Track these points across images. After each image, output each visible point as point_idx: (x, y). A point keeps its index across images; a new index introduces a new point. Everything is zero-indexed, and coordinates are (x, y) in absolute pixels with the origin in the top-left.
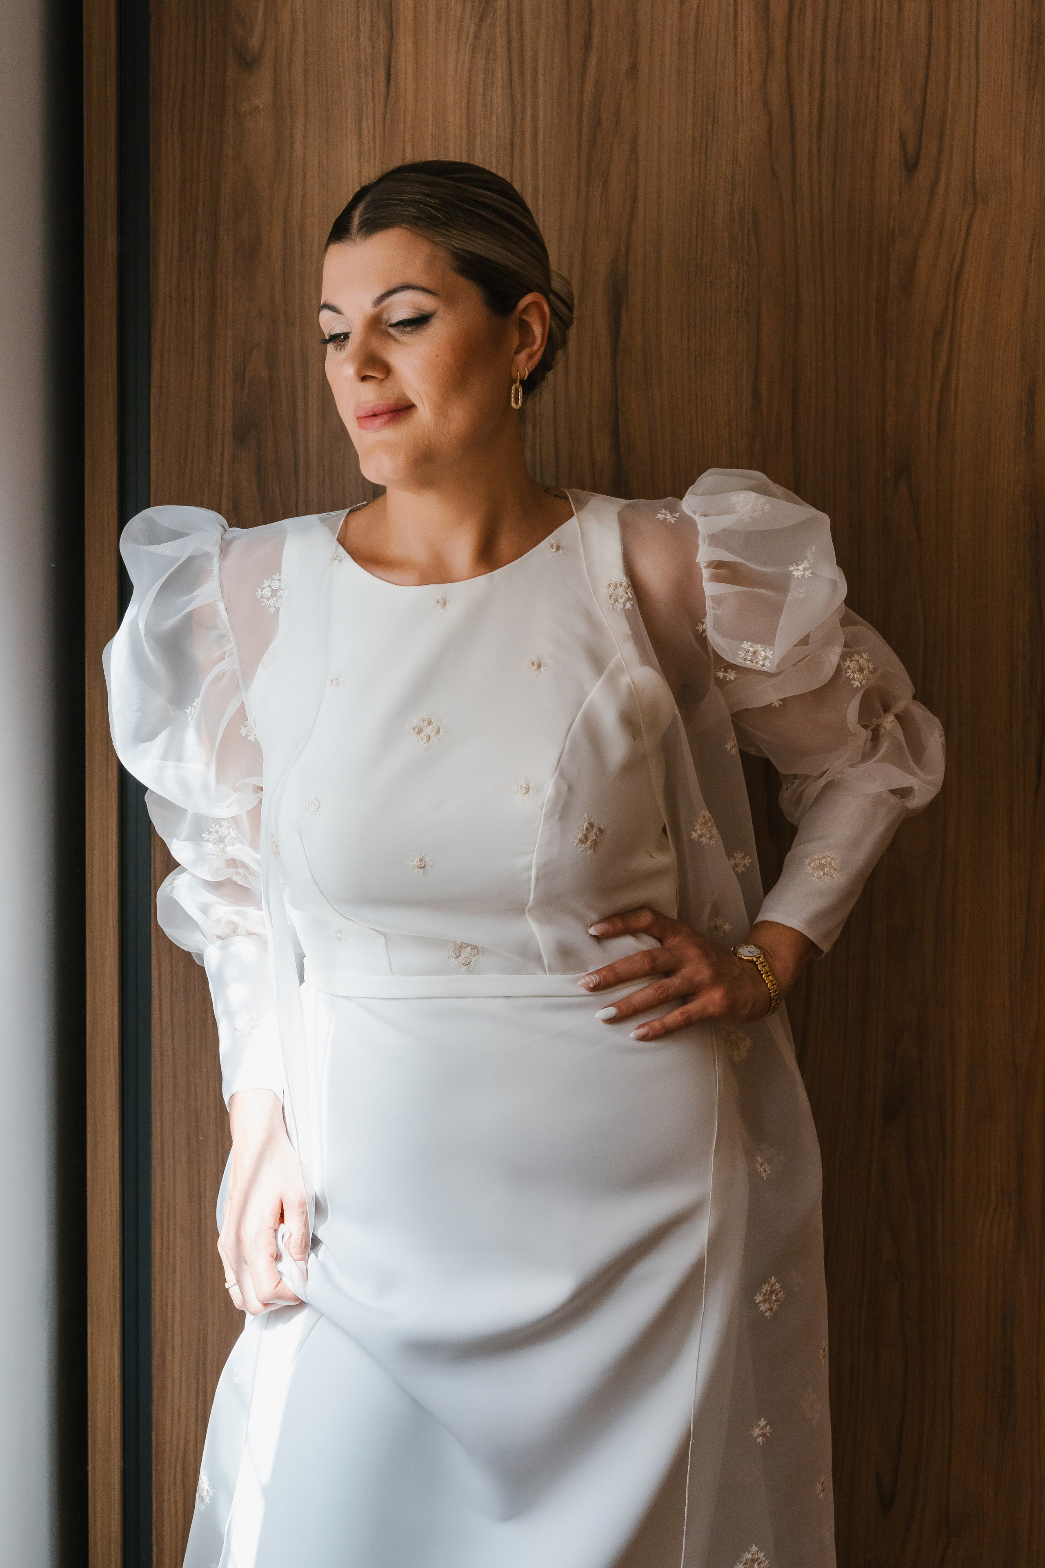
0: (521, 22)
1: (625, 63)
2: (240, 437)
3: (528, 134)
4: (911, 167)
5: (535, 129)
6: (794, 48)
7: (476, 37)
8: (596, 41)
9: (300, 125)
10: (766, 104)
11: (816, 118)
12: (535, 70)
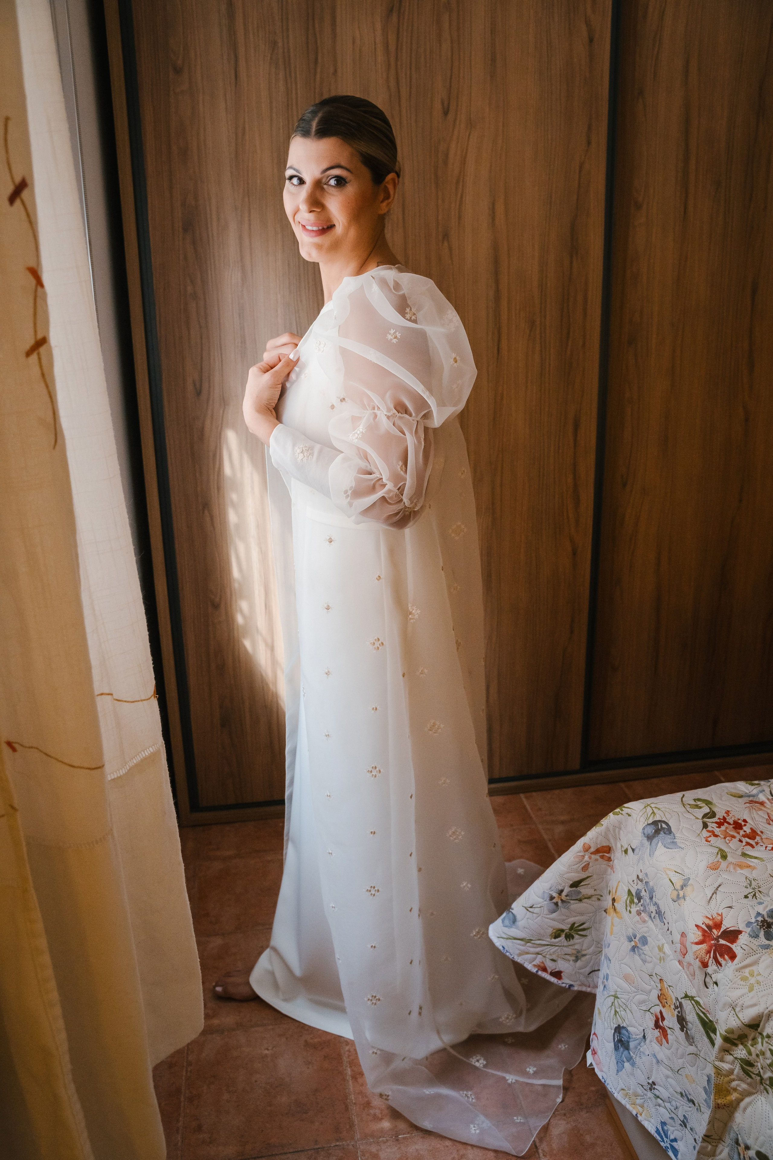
0: (289, 52)
1: (331, 70)
2: (185, 230)
3: (294, 101)
4: (446, 113)
5: (297, 98)
6: (399, 63)
7: (271, 58)
8: (320, 60)
9: (201, 98)
10: (388, 87)
12: (295, 73)
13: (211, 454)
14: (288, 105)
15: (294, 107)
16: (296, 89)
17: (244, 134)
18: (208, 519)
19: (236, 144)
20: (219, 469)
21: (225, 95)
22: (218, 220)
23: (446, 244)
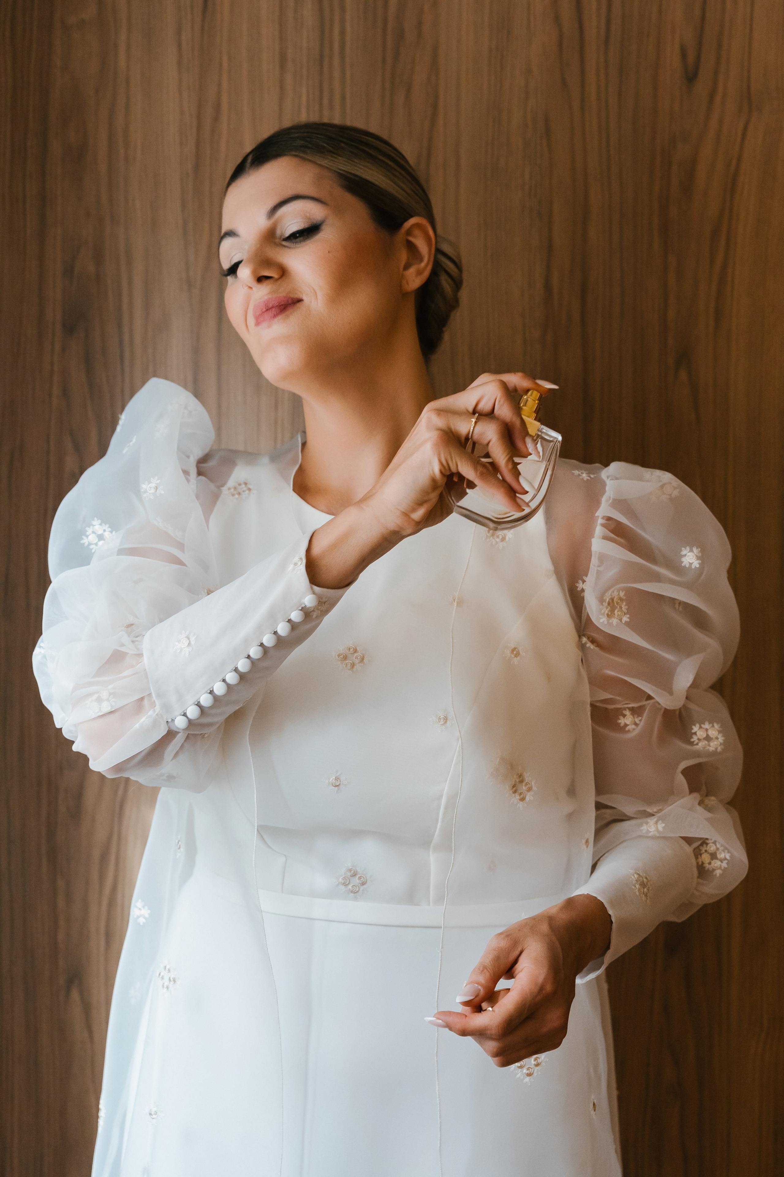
2: (69, 328)
3: (336, 46)
4: (691, 77)
9: (123, 37)
10: (557, 19)
11: (603, 31)
13: (96, 854)
14: (322, 56)
15: (336, 62)
16: (343, 21)
17: (216, 118)
18: (77, 1010)
19: (198, 143)
20: (114, 889)
21: (179, 33)
22: (147, 306)
23: (683, 375)
